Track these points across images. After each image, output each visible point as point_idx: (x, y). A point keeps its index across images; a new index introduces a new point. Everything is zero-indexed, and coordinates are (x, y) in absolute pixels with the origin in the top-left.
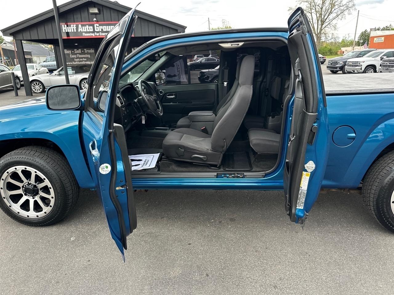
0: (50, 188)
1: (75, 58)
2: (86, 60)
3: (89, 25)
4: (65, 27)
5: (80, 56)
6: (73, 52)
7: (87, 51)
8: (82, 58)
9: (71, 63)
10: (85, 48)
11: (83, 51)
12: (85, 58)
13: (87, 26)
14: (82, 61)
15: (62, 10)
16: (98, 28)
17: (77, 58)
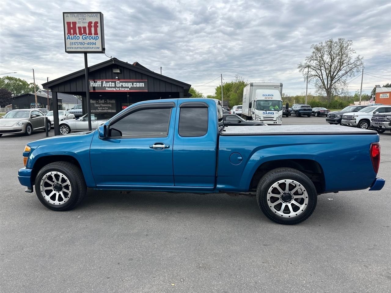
0: (70, 186)
1: (98, 107)
2: (107, 108)
3: (112, 82)
4: (92, 83)
5: (103, 105)
6: (97, 101)
7: (109, 101)
8: (104, 107)
9: (95, 111)
10: (108, 99)
11: (106, 101)
13: (110, 82)
14: (104, 110)
15: (91, 70)
16: (119, 84)
17: (100, 107)
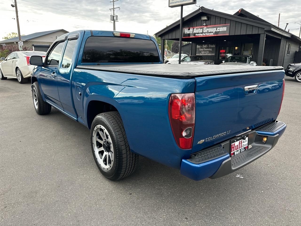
1: (202, 51)
2: (208, 52)
3: (201, 28)
4: (186, 30)
5: (206, 50)
6: (202, 46)
7: (211, 46)
8: (206, 51)
9: (199, 54)
10: (210, 44)
11: (208, 46)
12: (208, 51)
13: (199, 29)
14: (206, 53)
16: (205, 30)
17: (203, 51)
